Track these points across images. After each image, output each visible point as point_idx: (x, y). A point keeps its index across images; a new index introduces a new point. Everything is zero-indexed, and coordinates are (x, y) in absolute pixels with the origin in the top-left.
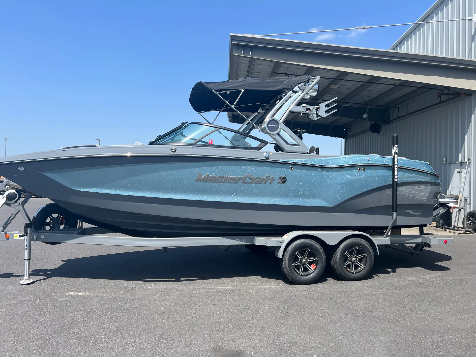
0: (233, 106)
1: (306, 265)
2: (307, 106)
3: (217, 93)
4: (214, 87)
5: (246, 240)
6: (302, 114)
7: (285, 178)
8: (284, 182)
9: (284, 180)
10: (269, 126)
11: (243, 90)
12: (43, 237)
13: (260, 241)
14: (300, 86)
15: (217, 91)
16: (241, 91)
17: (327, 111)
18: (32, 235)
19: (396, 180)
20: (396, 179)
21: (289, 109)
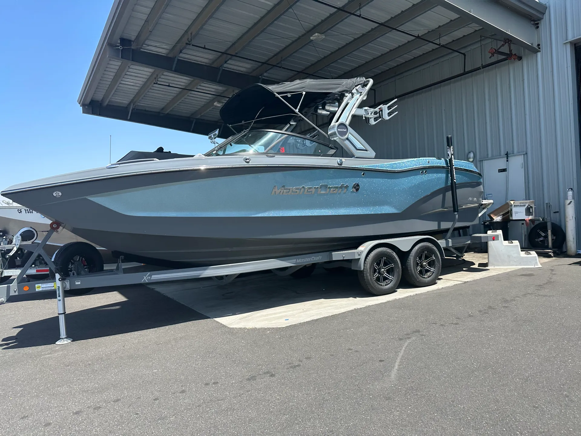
0: (297, 111)
1: (384, 275)
2: (369, 108)
3: (279, 96)
4: (275, 89)
5: (321, 257)
6: (364, 117)
7: (358, 185)
8: (357, 190)
9: (357, 187)
10: (338, 130)
11: (304, 93)
12: (79, 283)
13: (338, 255)
14: (358, 88)
15: (279, 93)
16: (302, 94)
17: (389, 114)
18: (64, 282)
19: (455, 181)
20: (455, 179)
21: (352, 113)
